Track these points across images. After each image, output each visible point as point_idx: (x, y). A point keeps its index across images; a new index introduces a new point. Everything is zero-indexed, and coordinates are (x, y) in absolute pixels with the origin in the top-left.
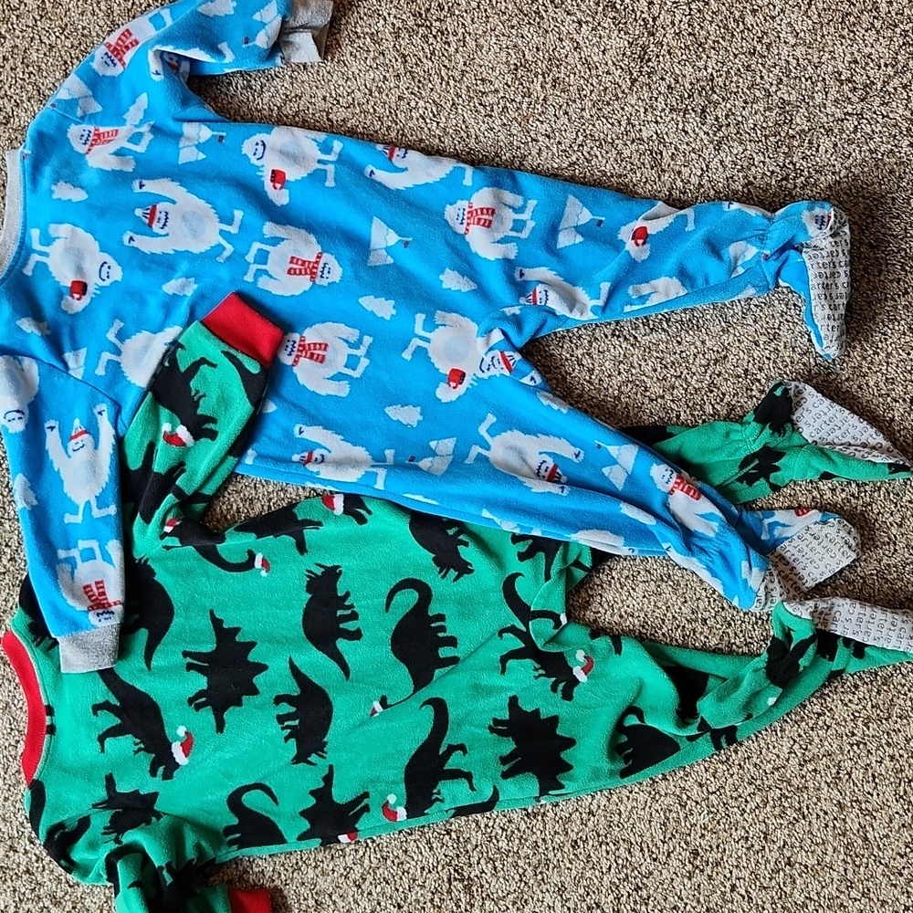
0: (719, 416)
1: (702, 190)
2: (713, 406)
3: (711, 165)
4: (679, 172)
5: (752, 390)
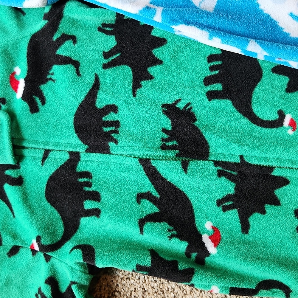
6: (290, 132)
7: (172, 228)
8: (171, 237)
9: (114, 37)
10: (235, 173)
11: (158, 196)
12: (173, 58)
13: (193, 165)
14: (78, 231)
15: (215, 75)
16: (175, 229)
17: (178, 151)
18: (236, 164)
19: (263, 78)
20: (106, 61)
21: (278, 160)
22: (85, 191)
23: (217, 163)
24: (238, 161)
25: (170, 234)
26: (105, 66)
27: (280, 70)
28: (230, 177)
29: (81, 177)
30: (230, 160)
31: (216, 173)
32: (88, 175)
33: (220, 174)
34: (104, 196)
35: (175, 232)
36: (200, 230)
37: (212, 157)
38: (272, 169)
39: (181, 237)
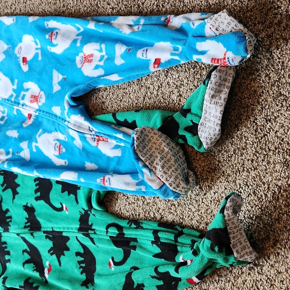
0: (156, 219)
1: (158, 98)
2: (154, 213)
3: (163, 85)
4: (149, 88)
5: (171, 209)
6: (67, 213)
7: (34, 266)
8: (33, 271)
9: (3, 177)
10: (51, 236)
11: (29, 251)
12: (23, 182)
13: (35, 234)
14: (7, 270)
15: (37, 188)
16: (35, 267)
17: (29, 228)
18: (51, 232)
19: (53, 187)
20: (3, 188)
21: (64, 228)
22: (5, 251)
23: (44, 232)
24: (51, 230)
25: (33, 269)
26: (3, 190)
27: (58, 182)
28: (50, 239)
29: (3, 244)
30: (49, 230)
31: (45, 237)
32: (5, 243)
33: (47, 237)
34: (11, 252)
35: (35, 268)
36: (44, 266)
37: (42, 230)
38: (62, 232)
39: (37, 270)
